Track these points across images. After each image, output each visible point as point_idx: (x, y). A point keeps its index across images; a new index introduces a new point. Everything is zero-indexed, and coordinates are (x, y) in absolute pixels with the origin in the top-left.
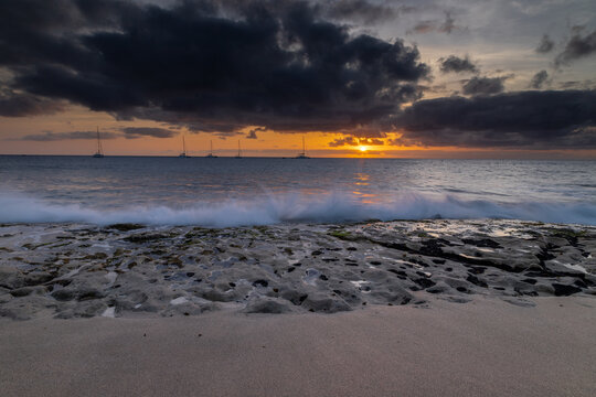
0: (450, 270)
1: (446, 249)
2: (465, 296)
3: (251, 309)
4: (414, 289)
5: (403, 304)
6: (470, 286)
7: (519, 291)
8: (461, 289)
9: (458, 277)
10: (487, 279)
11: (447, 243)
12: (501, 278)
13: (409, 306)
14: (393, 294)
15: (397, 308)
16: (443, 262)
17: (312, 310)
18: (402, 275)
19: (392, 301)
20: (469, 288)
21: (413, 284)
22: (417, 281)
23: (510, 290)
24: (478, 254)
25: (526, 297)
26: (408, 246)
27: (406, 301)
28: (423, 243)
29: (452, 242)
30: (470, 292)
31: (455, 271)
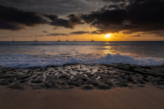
0: (137, 76)
1: (136, 70)
2: (143, 85)
3: (83, 88)
4: (128, 82)
5: (125, 87)
6: (144, 81)
7: (159, 84)
8: (142, 83)
9: (140, 79)
10: (149, 79)
11: (136, 68)
12: (153, 79)
13: (127, 88)
14: (122, 84)
15: (123, 88)
16: (135, 74)
17: (99, 88)
18: (124, 78)
19: (122, 86)
20: (144, 82)
21: (127, 81)
22: (128, 80)
23: (156, 83)
24: (145, 71)
25: (161, 86)
26: (124, 68)
27: (126, 86)
28: (129, 67)
29: (137, 67)
30: (144, 84)
31: (139, 77)
